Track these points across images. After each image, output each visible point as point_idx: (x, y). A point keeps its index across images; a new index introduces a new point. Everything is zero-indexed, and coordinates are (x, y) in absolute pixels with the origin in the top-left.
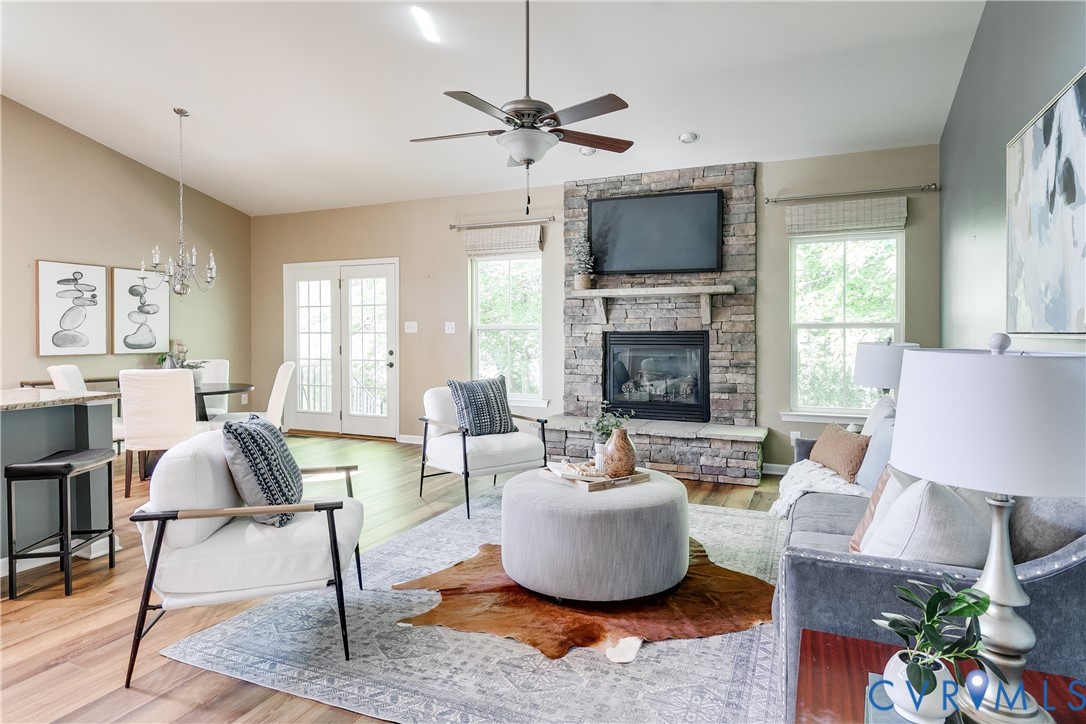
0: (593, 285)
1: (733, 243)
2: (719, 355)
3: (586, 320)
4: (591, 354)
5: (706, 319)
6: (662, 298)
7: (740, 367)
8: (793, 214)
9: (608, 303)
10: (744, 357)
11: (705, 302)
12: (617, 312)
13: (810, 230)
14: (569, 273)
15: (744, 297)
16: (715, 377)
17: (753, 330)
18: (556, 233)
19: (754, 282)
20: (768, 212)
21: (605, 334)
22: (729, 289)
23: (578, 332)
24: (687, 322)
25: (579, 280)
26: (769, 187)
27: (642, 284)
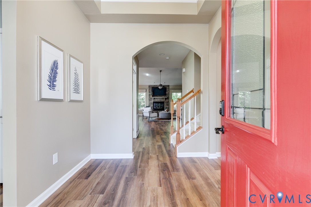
0: (153, 96)
1: (167, 93)
2: (165, 104)
3: (151, 100)
4: (152, 104)
5: (164, 100)
6: (160, 98)
7: (167, 105)
8: (172, 90)
9: (154, 98)
10: (168, 104)
11: (164, 99)
12: (155, 100)
13: (174, 92)
14: (149, 95)
15: (168, 98)
16: (165, 106)
17: (168, 101)
18: (148, 90)
19: (169, 97)
20: (170, 90)
21: (153, 102)
22: (167, 97)
23: (150, 102)
24: (162, 100)
25: (151, 96)
26: (170, 87)
27: (157, 97)
